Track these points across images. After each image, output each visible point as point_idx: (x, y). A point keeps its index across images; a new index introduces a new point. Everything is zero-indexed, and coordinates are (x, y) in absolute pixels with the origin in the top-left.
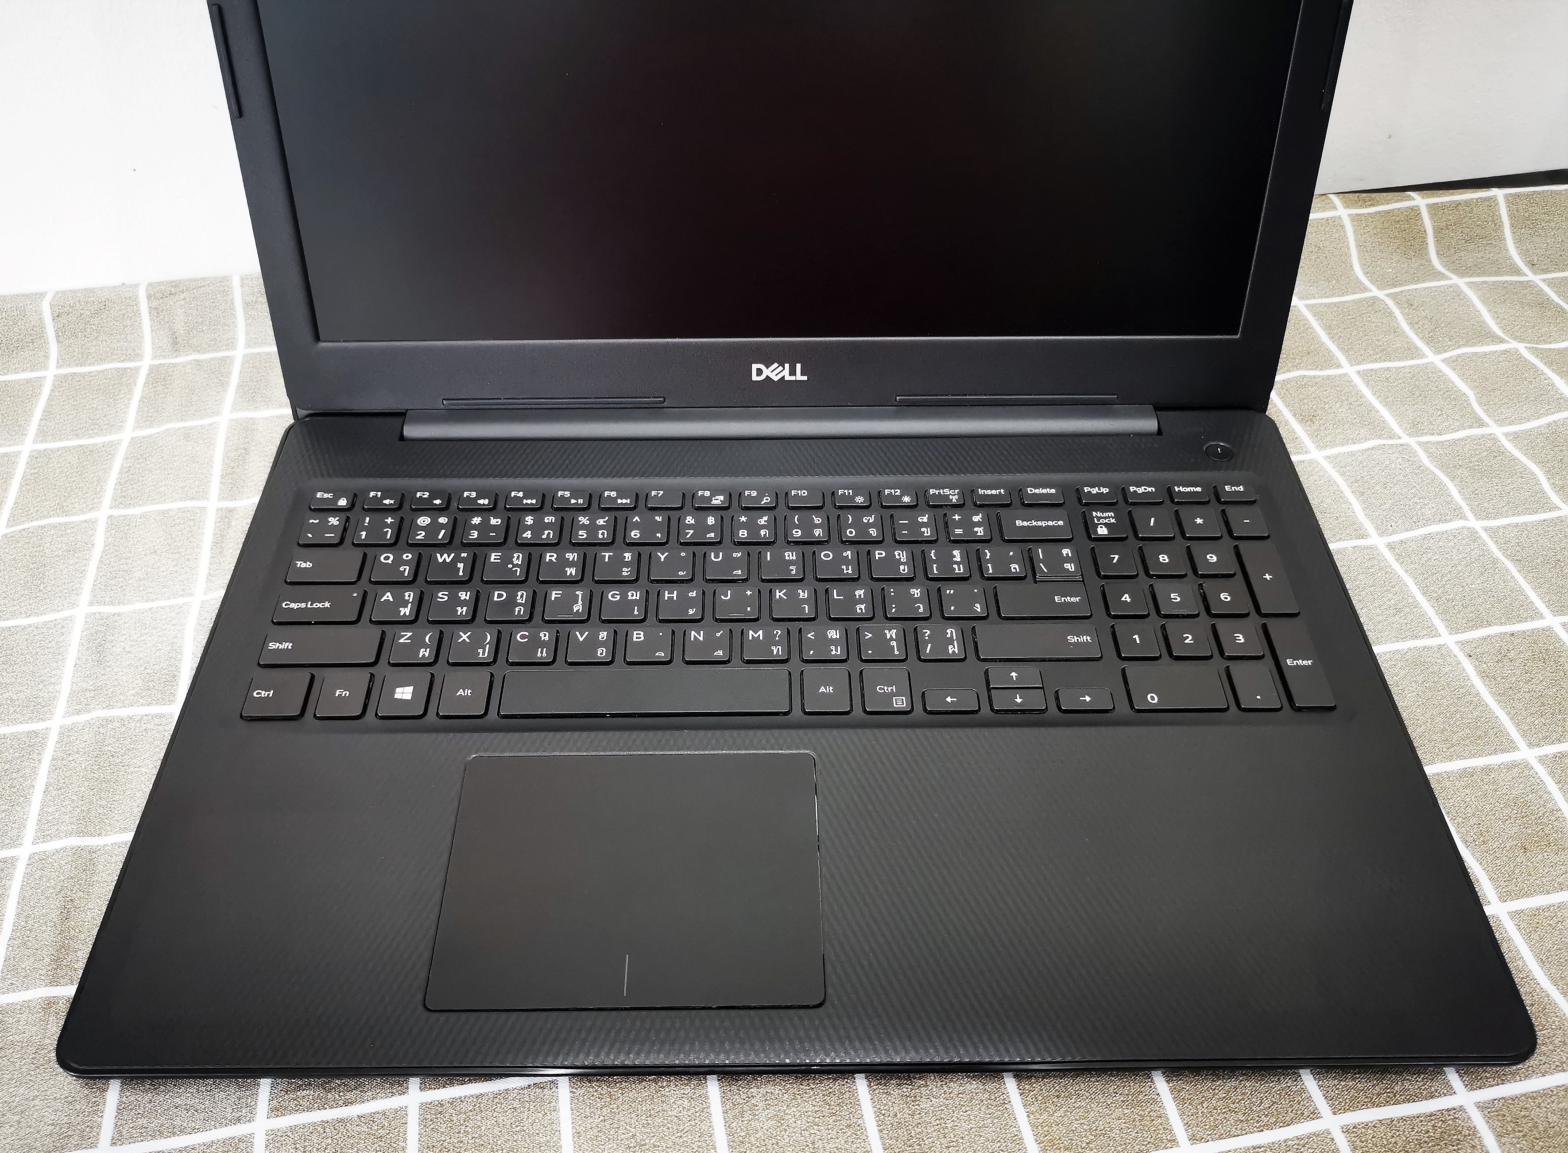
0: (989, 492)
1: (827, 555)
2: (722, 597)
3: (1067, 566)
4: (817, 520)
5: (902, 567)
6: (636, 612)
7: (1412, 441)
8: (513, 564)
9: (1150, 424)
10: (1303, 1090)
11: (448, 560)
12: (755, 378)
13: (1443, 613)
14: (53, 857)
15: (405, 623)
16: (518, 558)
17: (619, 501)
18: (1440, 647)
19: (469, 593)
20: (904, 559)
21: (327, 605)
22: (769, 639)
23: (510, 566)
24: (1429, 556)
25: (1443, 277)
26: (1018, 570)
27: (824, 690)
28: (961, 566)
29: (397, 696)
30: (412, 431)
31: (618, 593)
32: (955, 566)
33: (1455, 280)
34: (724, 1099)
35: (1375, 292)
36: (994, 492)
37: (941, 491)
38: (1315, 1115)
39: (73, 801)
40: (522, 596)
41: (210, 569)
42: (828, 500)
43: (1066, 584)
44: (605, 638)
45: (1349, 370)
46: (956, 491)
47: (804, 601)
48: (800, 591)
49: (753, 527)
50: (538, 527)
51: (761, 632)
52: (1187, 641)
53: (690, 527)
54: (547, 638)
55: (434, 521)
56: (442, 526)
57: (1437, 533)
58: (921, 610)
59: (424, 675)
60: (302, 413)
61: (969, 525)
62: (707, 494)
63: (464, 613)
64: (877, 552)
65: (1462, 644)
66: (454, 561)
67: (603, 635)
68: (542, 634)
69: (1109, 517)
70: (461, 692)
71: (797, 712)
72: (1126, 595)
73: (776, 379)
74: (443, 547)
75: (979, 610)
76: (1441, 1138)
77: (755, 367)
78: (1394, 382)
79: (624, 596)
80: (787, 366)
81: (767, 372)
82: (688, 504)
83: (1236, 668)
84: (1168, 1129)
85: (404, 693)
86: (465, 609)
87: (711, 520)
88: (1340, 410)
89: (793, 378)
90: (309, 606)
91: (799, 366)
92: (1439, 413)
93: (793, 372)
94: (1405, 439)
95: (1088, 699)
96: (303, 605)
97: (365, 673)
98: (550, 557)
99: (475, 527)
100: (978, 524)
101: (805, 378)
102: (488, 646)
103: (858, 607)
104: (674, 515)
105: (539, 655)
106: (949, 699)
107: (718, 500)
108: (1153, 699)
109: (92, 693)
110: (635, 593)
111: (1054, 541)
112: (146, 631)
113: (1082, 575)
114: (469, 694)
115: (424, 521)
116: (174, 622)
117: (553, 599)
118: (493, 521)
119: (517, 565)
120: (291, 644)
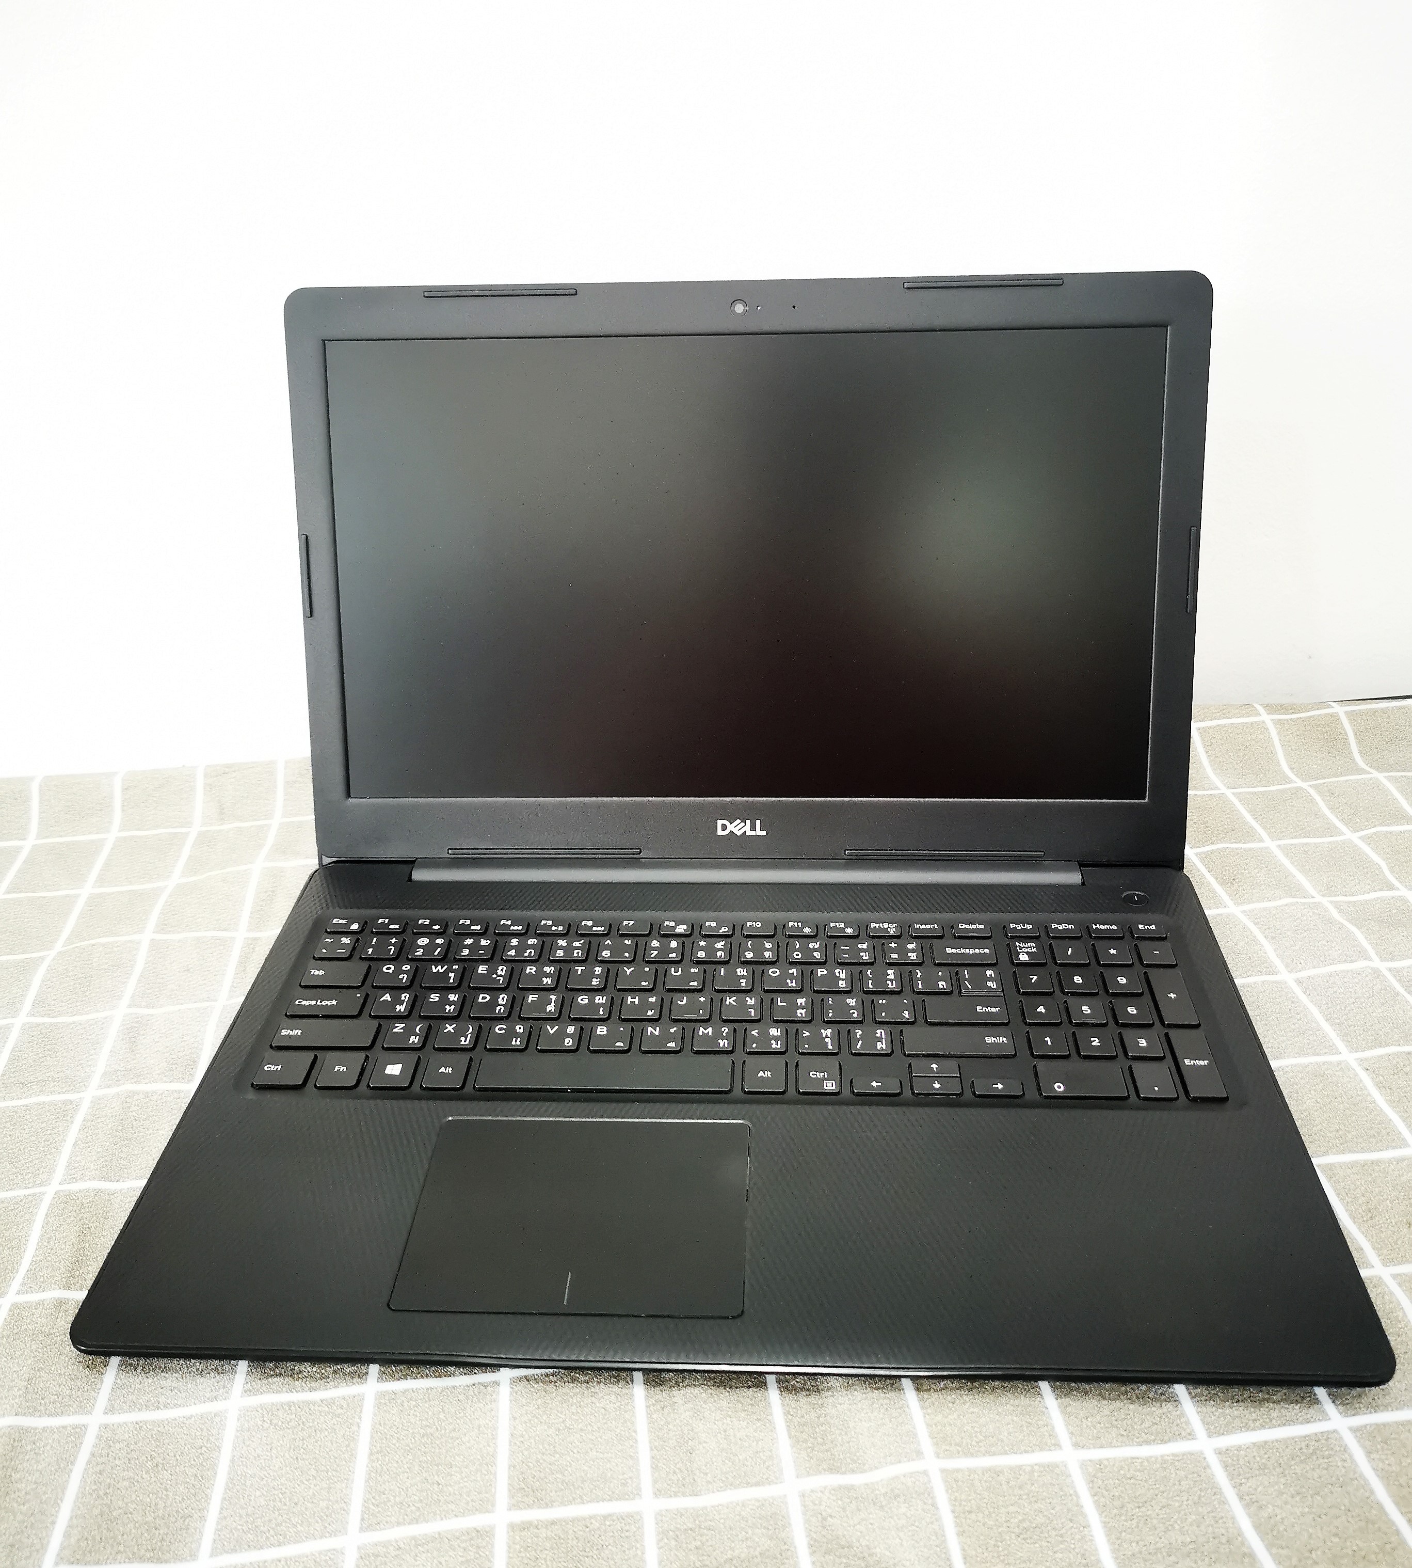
0: (924, 926)
1: (774, 972)
2: (679, 1002)
3: (990, 984)
4: (768, 946)
5: (841, 982)
6: (601, 1013)
7: (1325, 901)
8: (496, 974)
9: (1075, 878)
11: (441, 971)
12: (720, 832)
13: (1344, 1036)
14: (77, 1195)
15: (400, 1018)
16: (502, 970)
17: (594, 929)
18: (1339, 1063)
19: (457, 995)
20: (843, 976)
21: (334, 1002)
22: (718, 1035)
23: (494, 976)
24: (1335, 989)
25: (1365, 772)
26: (945, 987)
27: (763, 1075)
28: (894, 982)
29: (386, 1072)
30: (419, 875)
31: (587, 997)
32: (889, 982)
33: (1375, 774)
34: (647, 1398)
35: (1299, 783)
36: (928, 926)
37: (881, 925)
39: (98, 1152)
40: (503, 999)
41: (233, 982)
42: (779, 930)
43: (988, 998)
44: (572, 1032)
45: (1271, 845)
46: (894, 925)
47: (751, 1006)
48: (748, 999)
49: (710, 950)
50: (520, 949)
51: (710, 1029)
52: (1093, 1044)
53: (655, 949)
54: (521, 1031)
55: (432, 942)
56: (439, 945)
57: (1343, 971)
58: (855, 1015)
59: (413, 1057)
60: (326, 861)
61: (903, 951)
62: (672, 924)
63: (451, 1011)
64: (819, 970)
65: (1361, 1061)
66: (446, 972)
67: (571, 1029)
68: (517, 1027)
69: (1032, 947)
70: (443, 1070)
71: (737, 1092)
72: (1042, 1007)
73: (739, 833)
74: (437, 961)
75: (907, 1016)
76: (1314, 1453)
77: (720, 822)
78: (1312, 854)
79: (592, 1001)
80: (748, 822)
81: (730, 827)
82: (655, 932)
83: (1138, 1067)
84: (1052, 1434)
85: (394, 1070)
86: (453, 1007)
87: (674, 944)
88: (1258, 875)
89: (753, 833)
90: (318, 1003)
91: (758, 822)
92: (1352, 878)
93: (753, 828)
94: (1318, 898)
95: (1000, 1086)
96: (314, 1003)
97: (361, 1055)
98: (531, 969)
99: (466, 947)
100: (913, 951)
101: (764, 833)
102: (469, 1035)
103: (799, 1011)
104: (641, 941)
105: (513, 1043)
106: (874, 1084)
107: (681, 929)
108: (1059, 1088)
109: (123, 1073)
110: (601, 998)
111: (978, 965)
112: (174, 1027)
113: (1003, 991)
114: (450, 1072)
115: (423, 941)
116: (198, 1019)
117: (529, 1001)
118: (483, 942)
119: (501, 976)
120: (300, 1031)
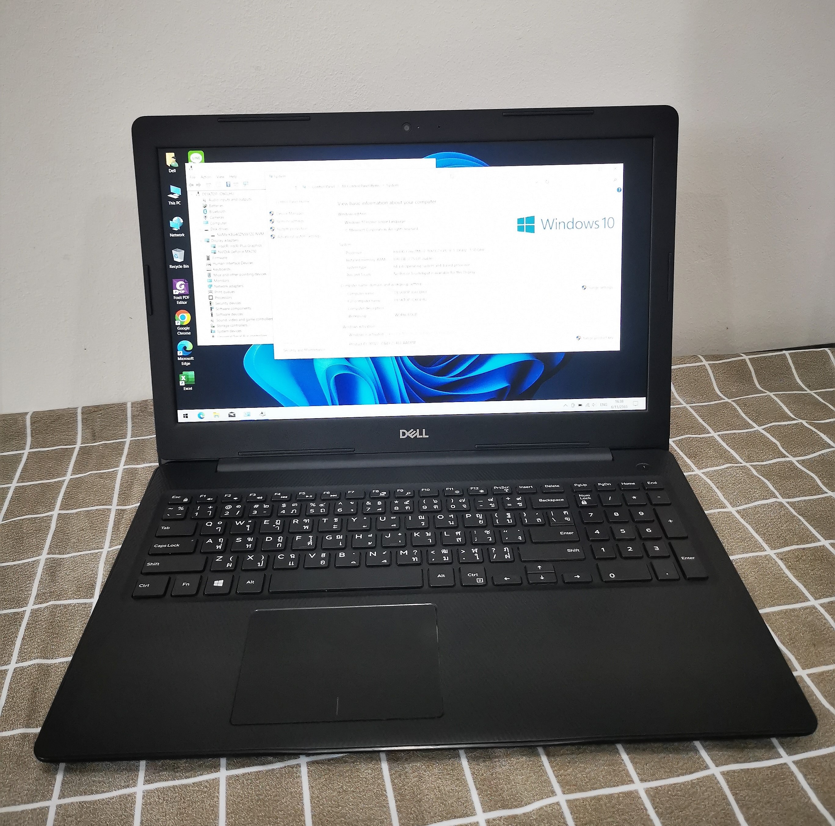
0: (525, 487)
1: (440, 517)
2: (386, 536)
3: (566, 519)
4: (435, 502)
5: (480, 521)
6: (341, 544)
7: (748, 465)
8: (275, 525)
9: (608, 457)
10: (701, 757)
11: (241, 524)
12: (401, 437)
13: (767, 541)
14: (27, 669)
15: (219, 553)
16: (278, 522)
17: (331, 496)
18: (766, 556)
19: (252, 538)
20: (481, 517)
21: (178, 545)
22: (411, 555)
24: (759, 515)
25: (762, 392)
26: (541, 521)
27: (440, 576)
28: (511, 520)
29: (214, 585)
30: (222, 468)
31: (331, 536)
32: (508, 520)
33: (768, 393)
34: (390, 769)
35: (727, 400)
36: (527, 487)
37: (500, 487)
38: (707, 767)
39: (38, 642)
40: (280, 539)
41: (112, 537)
42: (441, 493)
43: (566, 526)
44: (324, 556)
45: (715, 435)
46: (508, 487)
47: (429, 537)
48: (427, 533)
49: (402, 506)
50: (288, 509)
51: (406, 551)
52: (629, 550)
53: (369, 506)
54: (294, 557)
55: (234, 507)
56: (238, 509)
57: (762, 505)
58: (491, 540)
59: (229, 576)
60: (164, 462)
61: (514, 502)
62: (377, 491)
63: (250, 547)
64: (467, 515)
65: (778, 554)
66: (245, 525)
68: (291, 555)
69: (588, 497)
70: (249, 582)
71: (426, 587)
72: (597, 531)
73: (412, 437)
74: (239, 518)
75: (521, 539)
76: (775, 777)
77: (401, 431)
78: (738, 439)
79: (334, 537)
80: (418, 430)
81: (407, 434)
82: (368, 496)
83: (656, 562)
84: (628, 775)
85: (219, 583)
86: (250, 545)
87: (379, 503)
88: (709, 452)
89: (421, 437)
90: (168, 546)
91: (424, 430)
92: (762, 451)
93: (421, 434)
94: (744, 464)
95: (578, 577)
96: (165, 546)
97: (198, 576)
98: (296, 521)
99: (256, 509)
100: (520, 501)
101: (428, 436)
102: (263, 561)
103: (457, 539)
104: (360, 502)
105: (290, 564)
106: (506, 579)
107: (383, 494)
108: (612, 576)
109: (49, 594)
110: (340, 536)
111: (558, 508)
112: (78, 565)
113: (574, 522)
114: (253, 583)
115: (228, 507)
116: (93, 560)
117: (297, 540)
118: (265, 506)
119: (278, 525)
120: (158, 563)
